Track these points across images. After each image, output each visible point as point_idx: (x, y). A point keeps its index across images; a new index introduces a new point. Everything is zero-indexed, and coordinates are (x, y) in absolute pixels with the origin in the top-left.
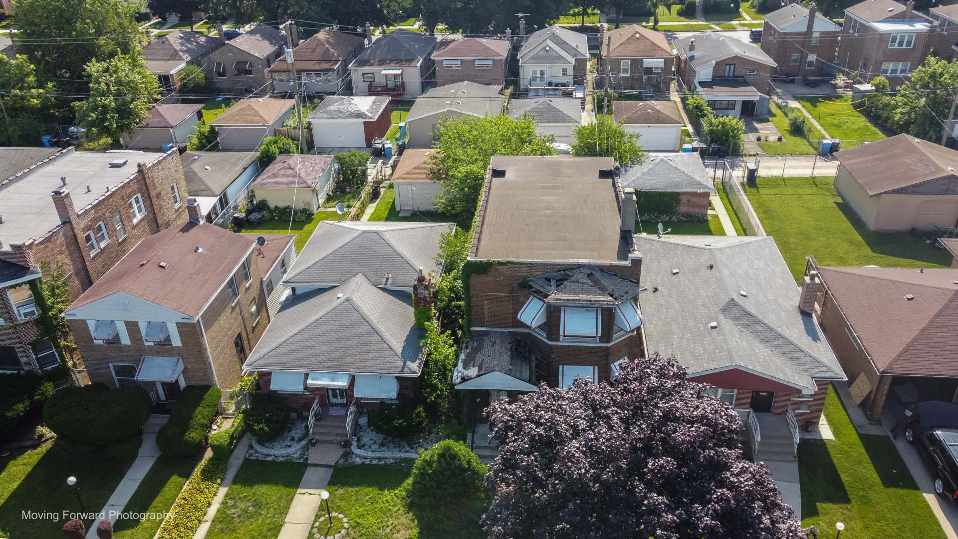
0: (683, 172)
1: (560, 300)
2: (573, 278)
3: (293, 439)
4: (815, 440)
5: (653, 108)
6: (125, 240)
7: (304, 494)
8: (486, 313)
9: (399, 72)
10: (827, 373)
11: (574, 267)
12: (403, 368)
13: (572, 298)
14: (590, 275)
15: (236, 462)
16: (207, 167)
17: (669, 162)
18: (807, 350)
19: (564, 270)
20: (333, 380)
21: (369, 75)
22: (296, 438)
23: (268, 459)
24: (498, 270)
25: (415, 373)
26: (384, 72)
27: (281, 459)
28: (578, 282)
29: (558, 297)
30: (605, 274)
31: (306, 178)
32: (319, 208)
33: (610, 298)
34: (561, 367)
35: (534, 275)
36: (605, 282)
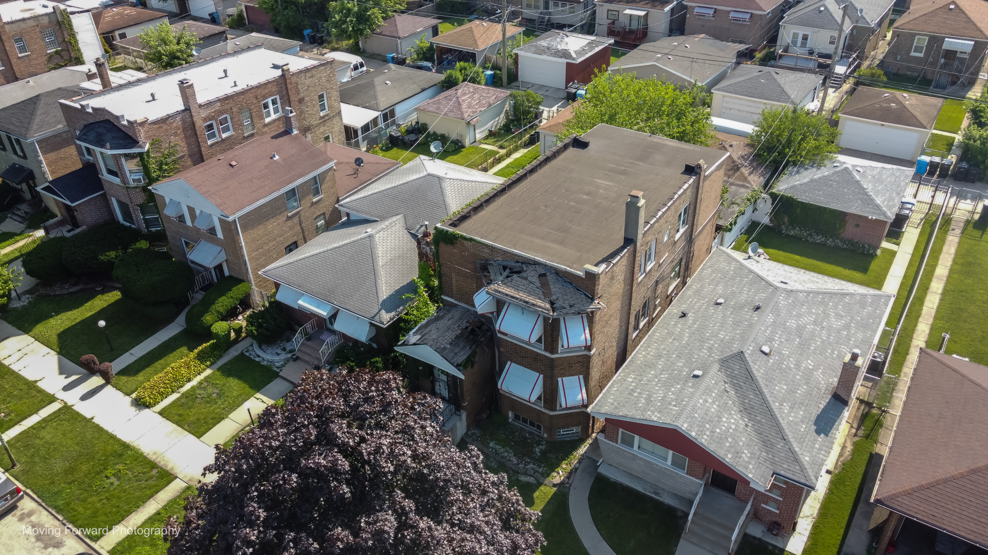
0: (864, 189)
1: (500, 292)
2: (524, 274)
3: (284, 349)
4: (775, 547)
5: (899, 103)
6: (252, 135)
7: (258, 399)
8: (454, 285)
9: (642, 13)
10: (797, 475)
11: (531, 262)
12: (376, 315)
13: (512, 294)
14: (542, 276)
15: (233, 353)
16: (388, 82)
17: (855, 173)
18: (792, 440)
19: (522, 263)
20: (318, 307)
21: (614, 13)
22: (288, 349)
23: (257, 359)
24: (463, 245)
25: (382, 323)
26: (628, 12)
27: (265, 363)
28: (526, 279)
29: (500, 290)
30: (560, 279)
31: (464, 110)
32: (475, 142)
33: (548, 306)
34: (509, 363)
35: (495, 259)
36: (555, 288)
